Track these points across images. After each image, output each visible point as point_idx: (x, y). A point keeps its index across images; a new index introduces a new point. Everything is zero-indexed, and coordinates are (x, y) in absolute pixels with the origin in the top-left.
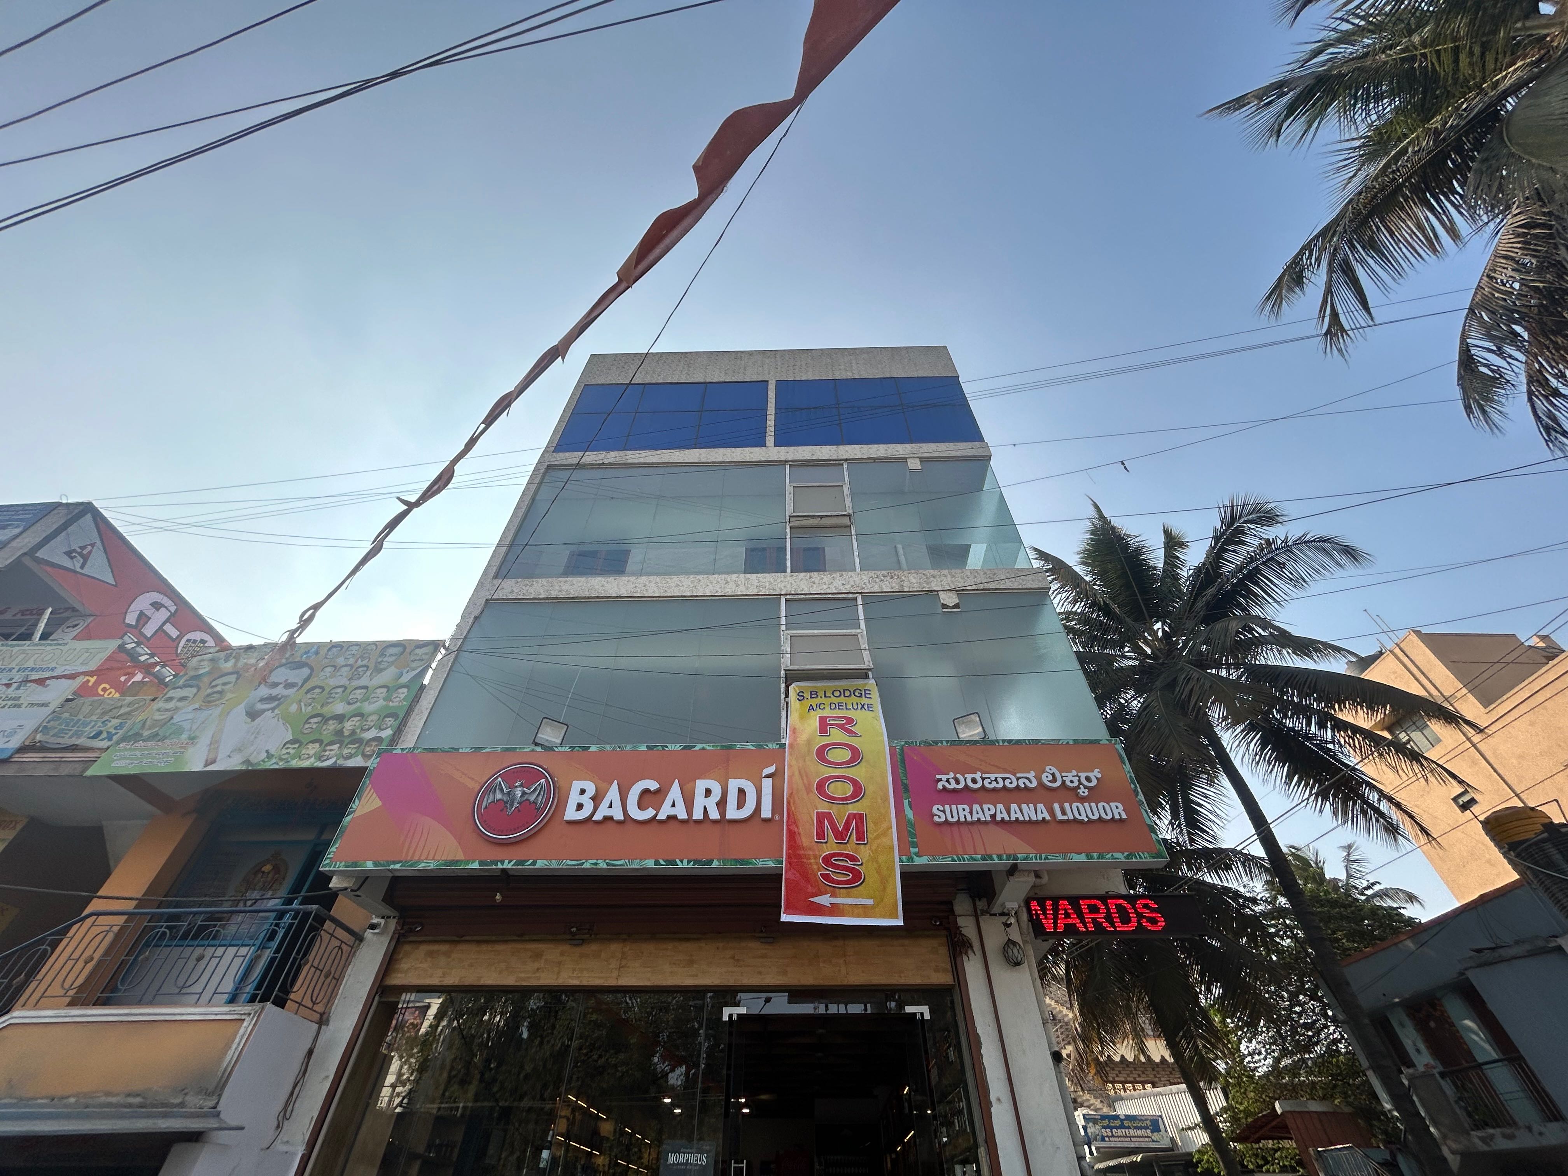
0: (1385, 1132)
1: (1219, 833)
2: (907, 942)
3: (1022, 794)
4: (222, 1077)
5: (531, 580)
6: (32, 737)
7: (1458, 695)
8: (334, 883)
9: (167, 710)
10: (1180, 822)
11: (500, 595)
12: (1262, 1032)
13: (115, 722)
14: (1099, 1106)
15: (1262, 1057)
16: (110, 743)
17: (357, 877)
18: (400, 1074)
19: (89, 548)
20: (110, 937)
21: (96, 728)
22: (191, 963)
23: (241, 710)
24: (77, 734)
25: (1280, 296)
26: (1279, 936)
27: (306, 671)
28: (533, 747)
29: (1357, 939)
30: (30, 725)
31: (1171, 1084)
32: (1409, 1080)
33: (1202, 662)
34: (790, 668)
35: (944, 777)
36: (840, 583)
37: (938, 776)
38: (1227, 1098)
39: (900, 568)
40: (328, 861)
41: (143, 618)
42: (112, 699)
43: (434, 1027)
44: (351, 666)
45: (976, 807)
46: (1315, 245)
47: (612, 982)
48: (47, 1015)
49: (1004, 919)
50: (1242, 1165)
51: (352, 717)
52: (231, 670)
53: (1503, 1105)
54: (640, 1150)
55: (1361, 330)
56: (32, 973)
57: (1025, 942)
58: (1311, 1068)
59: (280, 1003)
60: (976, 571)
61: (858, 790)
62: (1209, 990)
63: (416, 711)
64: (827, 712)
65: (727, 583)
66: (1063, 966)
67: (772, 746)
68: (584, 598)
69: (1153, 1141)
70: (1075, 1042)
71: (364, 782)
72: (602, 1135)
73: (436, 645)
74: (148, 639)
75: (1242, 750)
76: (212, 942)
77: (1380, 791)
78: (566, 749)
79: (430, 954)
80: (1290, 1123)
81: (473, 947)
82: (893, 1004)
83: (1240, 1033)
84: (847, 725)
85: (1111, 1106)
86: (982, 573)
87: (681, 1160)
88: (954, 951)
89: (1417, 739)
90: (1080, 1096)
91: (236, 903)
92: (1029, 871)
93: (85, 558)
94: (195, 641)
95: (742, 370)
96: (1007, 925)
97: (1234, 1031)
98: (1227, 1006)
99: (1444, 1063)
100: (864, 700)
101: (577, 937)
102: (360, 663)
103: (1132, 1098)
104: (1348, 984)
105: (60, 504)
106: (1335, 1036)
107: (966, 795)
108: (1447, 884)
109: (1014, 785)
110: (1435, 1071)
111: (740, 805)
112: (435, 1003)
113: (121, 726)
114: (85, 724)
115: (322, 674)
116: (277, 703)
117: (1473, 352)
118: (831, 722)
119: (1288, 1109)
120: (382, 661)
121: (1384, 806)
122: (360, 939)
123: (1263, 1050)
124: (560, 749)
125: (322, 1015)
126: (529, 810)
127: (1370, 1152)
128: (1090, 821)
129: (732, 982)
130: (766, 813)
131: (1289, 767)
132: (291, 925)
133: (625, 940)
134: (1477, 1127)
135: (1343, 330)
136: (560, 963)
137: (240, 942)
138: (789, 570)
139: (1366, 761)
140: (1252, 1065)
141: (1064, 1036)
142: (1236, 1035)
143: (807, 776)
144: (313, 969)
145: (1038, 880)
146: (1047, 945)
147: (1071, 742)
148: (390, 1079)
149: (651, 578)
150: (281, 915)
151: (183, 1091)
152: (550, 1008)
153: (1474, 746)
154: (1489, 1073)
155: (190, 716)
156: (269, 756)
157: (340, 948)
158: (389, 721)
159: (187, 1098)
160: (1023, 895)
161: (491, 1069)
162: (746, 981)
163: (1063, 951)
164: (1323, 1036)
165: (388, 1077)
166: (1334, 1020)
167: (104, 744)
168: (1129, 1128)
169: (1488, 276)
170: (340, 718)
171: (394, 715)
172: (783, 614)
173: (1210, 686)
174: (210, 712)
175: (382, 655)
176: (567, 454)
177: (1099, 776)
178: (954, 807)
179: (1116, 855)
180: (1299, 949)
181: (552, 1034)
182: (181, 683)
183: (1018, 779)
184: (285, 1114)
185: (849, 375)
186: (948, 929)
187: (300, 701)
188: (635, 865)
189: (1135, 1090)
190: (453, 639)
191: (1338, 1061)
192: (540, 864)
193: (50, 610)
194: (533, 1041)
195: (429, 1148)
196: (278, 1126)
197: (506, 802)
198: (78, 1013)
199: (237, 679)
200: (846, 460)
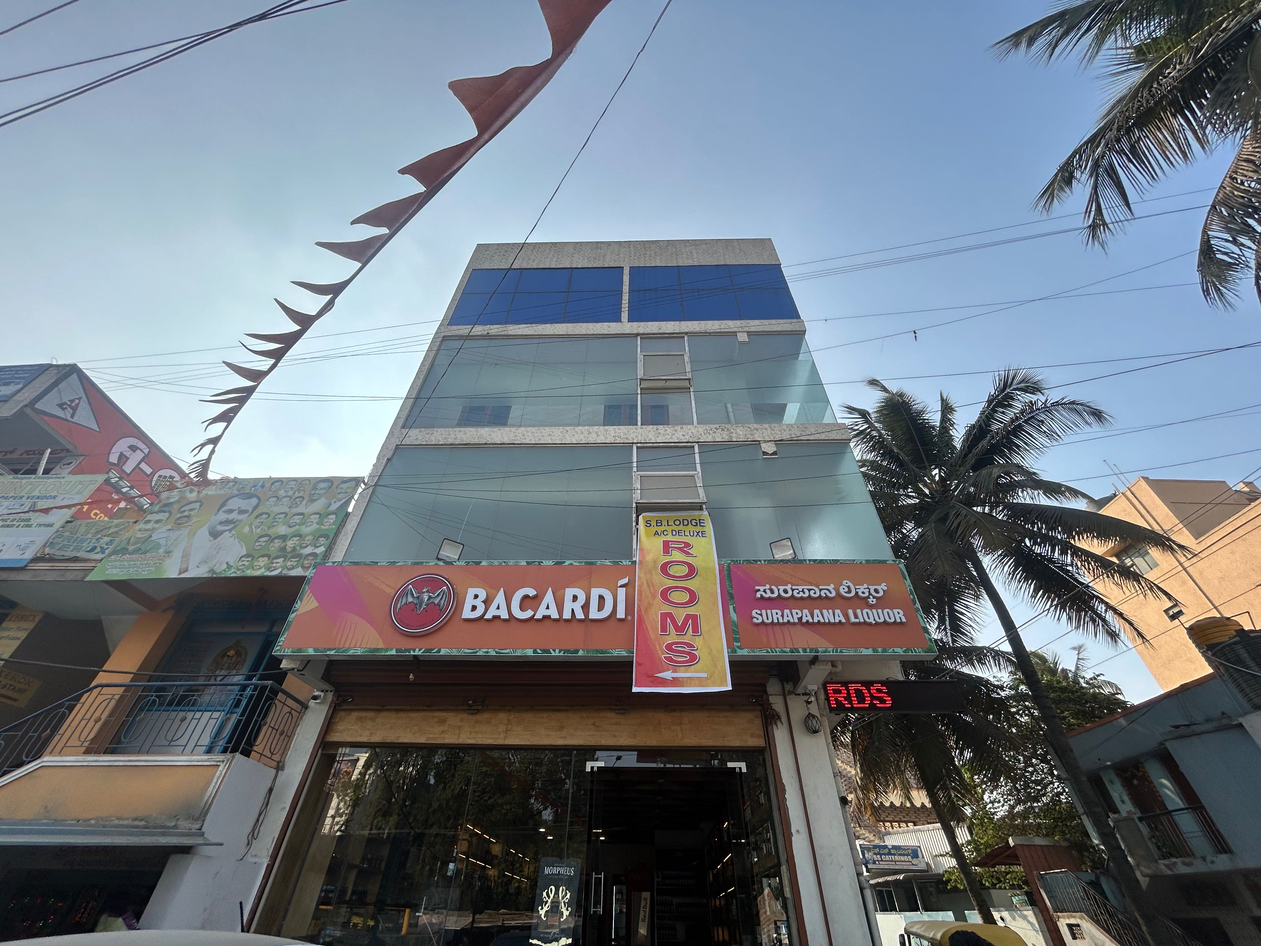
0: (1092, 861)
1: (974, 635)
2: (729, 714)
3: (824, 602)
4: (205, 806)
5: (432, 429)
6: (41, 551)
7: (1175, 529)
8: (284, 665)
9: (146, 530)
10: (945, 627)
11: (407, 441)
12: (1002, 786)
13: (106, 539)
14: (872, 838)
15: (1001, 804)
16: (103, 556)
17: (302, 661)
18: (338, 809)
19: (77, 401)
20: (113, 703)
21: (91, 544)
22: (177, 721)
23: (204, 532)
24: (77, 549)
25: (1052, 194)
26: (1019, 714)
27: (254, 501)
28: (436, 561)
29: (1080, 717)
30: (40, 541)
31: (929, 823)
32: (1114, 822)
33: (970, 501)
34: (640, 501)
35: (762, 588)
36: (681, 435)
37: (757, 588)
38: (971, 833)
39: (729, 422)
40: (278, 648)
41: (123, 458)
42: (102, 521)
43: (363, 774)
44: (290, 497)
45: (787, 611)
46: (1084, 151)
47: (500, 742)
48: (69, 760)
49: (806, 698)
50: (980, 882)
51: (292, 537)
52: (194, 499)
53: (1186, 842)
54: (521, 865)
55: (1120, 224)
56: (55, 729)
57: (822, 715)
58: (1037, 813)
59: (247, 753)
60: (792, 425)
61: (693, 598)
62: (961, 754)
63: (343, 533)
64: (669, 538)
65: (590, 433)
66: (849, 735)
67: (626, 562)
68: (475, 444)
69: (913, 865)
70: (856, 791)
71: (304, 589)
72: (493, 853)
73: (357, 481)
74: (128, 475)
75: (998, 571)
76: (192, 708)
77: (1107, 604)
78: (462, 563)
79: (359, 719)
80: (1019, 853)
81: (393, 715)
82: (716, 762)
83: (984, 786)
84: (685, 548)
85: (882, 838)
86: (796, 427)
87: (555, 872)
88: (766, 720)
89: (1139, 564)
90: (858, 831)
91: (208, 678)
92: (827, 662)
93: (75, 409)
94: (165, 477)
95: (602, 258)
96: (808, 703)
97: (979, 786)
98: (975, 766)
99: (1142, 812)
100: (699, 529)
101: (473, 708)
102: (297, 494)
103: (898, 833)
104: (1072, 751)
105: (50, 366)
106: (1059, 790)
107: (779, 602)
108: (1155, 676)
109: (817, 595)
110: (1135, 817)
111: (601, 607)
112: (363, 758)
113: (111, 542)
114: (83, 541)
115: (268, 503)
116: (233, 525)
117: (1212, 242)
118: (673, 546)
119: (1018, 842)
120: (315, 494)
121: (1109, 616)
122: (305, 707)
123: (1002, 799)
124: (458, 563)
125: (278, 762)
126: (435, 610)
127: (1081, 875)
128: (877, 624)
129: (593, 743)
130: (621, 614)
131: (1035, 584)
132: (252, 696)
133: (509, 711)
134: (1164, 858)
135: (1105, 224)
136: (460, 727)
137: (213, 708)
138: (639, 423)
139: (1097, 580)
140: (992, 810)
141: (847, 787)
142: (981, 788)
143: (653, 587)
144: (270, 729)
145: (834, 669)
146: (838, 718)
147: (864, 562)
148: (331, 812)
149: (529, 429)
150: (244, 688)
151: (176, 817)
152: (451, 761)
153: (1185, 569)
154: (1176, 818)
155: (165, 535)
156: (229, 567)
157: (290, 713)
158: (322, 540)
159: (179, 823)
160: (821, 681)
161: (406, 806)
162: (604, 742)
163: (850, 724)
164: (1049, 790)
165: (330, 811)
166: (1059, 778)
167: (99, 556)
168: (894, 855)
169: (1231, 177)
170: (284, 538)
171: (326, 536)
172: (635, 459)
173: (975, 522)
174: (180, 532)
175: (315, 488)
176: (459, 327)
177: (885, 588)
178: (769, 611)
179: (896, 650)
180: (1033, 724)
181: (453, 780)
182: (157, 509)
183: (821, 590)
184: (253, 835)
185: (689, 263)
186: (762, 705)
187: (251, 524)
188: (519, 653)
189: (900, 827)
190: (371, 476)
191: (1060, 808)
192: (443, 652)
193: (49, 450)
194: (438, 786)
195: (363, 860)
196: (248, 843)
197: (416, 604)
198: (91, 759)
199: (201, 506)
200: (686, 333)
